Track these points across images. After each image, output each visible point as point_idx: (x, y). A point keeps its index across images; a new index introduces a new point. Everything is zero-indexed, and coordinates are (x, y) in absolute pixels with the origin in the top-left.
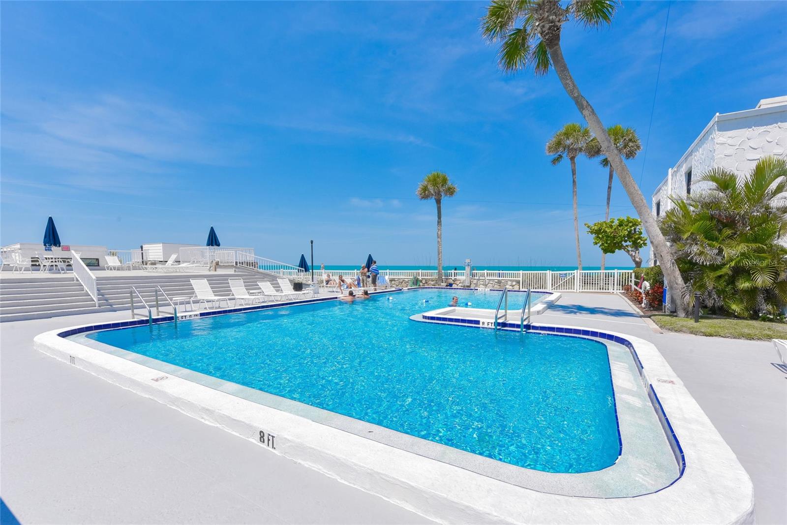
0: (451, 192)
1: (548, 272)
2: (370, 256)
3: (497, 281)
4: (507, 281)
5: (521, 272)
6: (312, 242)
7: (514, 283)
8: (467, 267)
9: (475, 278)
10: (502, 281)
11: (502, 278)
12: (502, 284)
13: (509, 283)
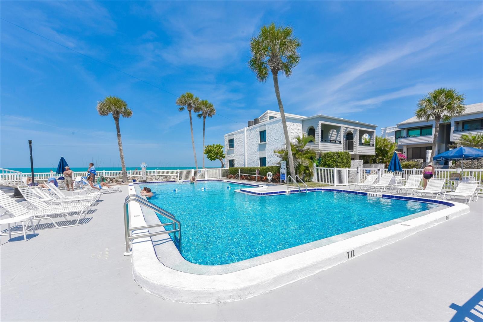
0: (127, 114)
1: (192, 170)
2: (62, 158)
3: (164, 176)
4: (171, 176)
5: (178, 170)
6: (30, 142)
7: (175, 177)
8: (143, 168)
9: (149, 175)
10: (168, 176)
11: (168, 174)
12: (168, 178)
13: (172, 177)
